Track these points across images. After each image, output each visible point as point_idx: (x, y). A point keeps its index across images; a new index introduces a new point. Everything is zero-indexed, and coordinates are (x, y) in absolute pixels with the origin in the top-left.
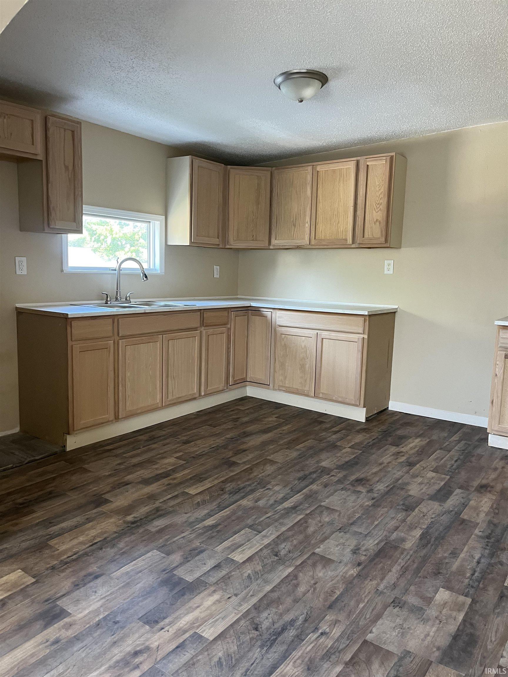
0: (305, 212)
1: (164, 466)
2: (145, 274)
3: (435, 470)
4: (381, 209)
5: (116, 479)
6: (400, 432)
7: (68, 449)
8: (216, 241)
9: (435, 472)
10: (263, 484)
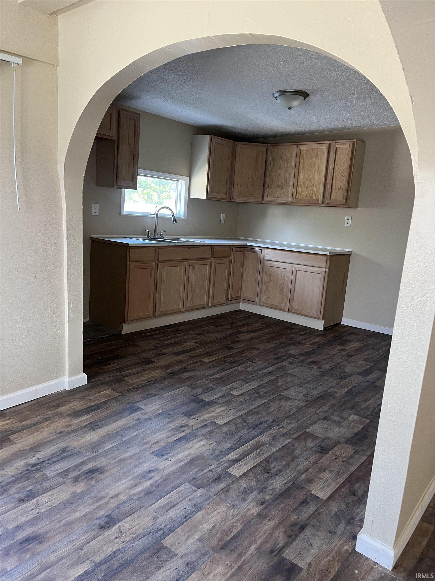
0: (290, 178)
1: (187, 346)
2: (175, 219)
3: (365, 360)
4: (344, 180)
5: (157, 351)
6: (345, 338)
7: (123, 333)
8: (224, 196)
9: (364, 361)
10: (250, 360)
